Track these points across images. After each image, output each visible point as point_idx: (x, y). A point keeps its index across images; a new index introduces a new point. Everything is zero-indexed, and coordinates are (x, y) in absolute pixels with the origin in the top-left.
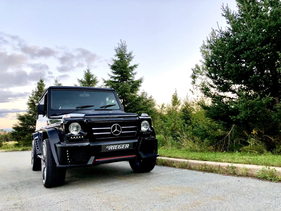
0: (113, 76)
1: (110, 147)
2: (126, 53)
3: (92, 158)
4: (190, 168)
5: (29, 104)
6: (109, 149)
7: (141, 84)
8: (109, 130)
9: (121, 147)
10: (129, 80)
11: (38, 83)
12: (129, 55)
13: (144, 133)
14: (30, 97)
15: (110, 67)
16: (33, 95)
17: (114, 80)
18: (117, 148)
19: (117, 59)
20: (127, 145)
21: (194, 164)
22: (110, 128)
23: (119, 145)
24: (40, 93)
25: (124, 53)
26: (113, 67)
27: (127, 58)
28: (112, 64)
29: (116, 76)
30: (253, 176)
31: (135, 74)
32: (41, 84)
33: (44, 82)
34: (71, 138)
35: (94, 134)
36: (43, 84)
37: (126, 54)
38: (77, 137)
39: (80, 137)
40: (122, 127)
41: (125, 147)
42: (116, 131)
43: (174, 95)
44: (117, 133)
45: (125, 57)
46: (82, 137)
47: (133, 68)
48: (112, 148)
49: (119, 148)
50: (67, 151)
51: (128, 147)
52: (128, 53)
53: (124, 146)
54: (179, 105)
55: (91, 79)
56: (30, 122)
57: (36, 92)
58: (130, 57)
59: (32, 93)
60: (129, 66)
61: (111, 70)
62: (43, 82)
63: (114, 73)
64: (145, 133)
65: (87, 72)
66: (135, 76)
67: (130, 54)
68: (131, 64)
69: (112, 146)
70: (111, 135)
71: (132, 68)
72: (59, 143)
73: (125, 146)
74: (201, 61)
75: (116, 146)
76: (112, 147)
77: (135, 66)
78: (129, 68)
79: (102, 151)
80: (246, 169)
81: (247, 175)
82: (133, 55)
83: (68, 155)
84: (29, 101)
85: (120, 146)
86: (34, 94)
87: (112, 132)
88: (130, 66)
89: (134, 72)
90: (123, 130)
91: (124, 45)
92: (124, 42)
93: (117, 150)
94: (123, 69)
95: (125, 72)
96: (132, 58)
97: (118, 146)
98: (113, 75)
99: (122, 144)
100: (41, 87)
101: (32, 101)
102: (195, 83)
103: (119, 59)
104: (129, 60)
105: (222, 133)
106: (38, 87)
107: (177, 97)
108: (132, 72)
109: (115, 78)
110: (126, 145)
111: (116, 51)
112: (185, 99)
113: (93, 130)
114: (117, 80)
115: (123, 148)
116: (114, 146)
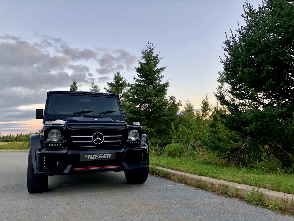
0: (138, 80)
1: (89, 156)
2: (152, 55)
3: (70, 167)
4: (186, 183)
6: (88, 158)
7: (167, 88)
8: (90, 139)
9: (102, 157)
10: (155, 83)
11: (71, 85)
12: (155, 58)
13: (130, 143)
15: (136, 70)
17: (140, 84)
18: (98, 157)
19: (143, 61)
20: (109, 155)
22: (91, 136)
23: (100, 155)
25: (151, 55)
26: (139, 70)
27: (154, 60)
28: (137, 67)
29: (142, 79)
30: (242, 198)
31: (162, 77)
32: (73, 87)
33: (77, 85)
34: (50, 144)
35: (73, 142)
37: (153, 57)
38: (55, 144)
39: (58, 144)
40: (105, 136)
41: (106, 157)
42: (98, 139)
43: (205, 100)
44: (98, 141)
45: (152, 59)
46: (61, 144)
47: (160, 71)
48: (92, 158)
49: (99, 158)
50: (44, 158)
51: (110, 157)
52: (154, 55)
53: (105, 155)
54: (210, 111)
55: (121, 82)
58: (157, 60)
60: (155, 69)
61: (137, 73)
63: (139, 76)
64: (132, 143)
65: (116, 75)
66: (161, 79)
67: (157, 56)
68: (158, 67)
69: (92, 155)
70: (92, 144)
71: (158, 71)
72: (40, 150)
73: (107, 155)
75: (96, 155)
77: (162, 69)
78: (156, 71)
79: (81, 160)
80: (237, 190)
81: (237, 196)
82: (160, 57)
83: (45, 162)
87: (93, 141)
88: (157, 69)
89: (160, 75)
90: (106, 139)
91: (151, 46)
92: (151, 44)
93: (97, 160)
94: (149, 72)
95: (150, 75)
96: (159, 60)
97: (98, 156)
98: (138, 78)
99: (104, 154)
102: (223, 89)
103: (146, 62)
104: (156, 63)
105: (236, 146)
107: (208, 103)
108: (158, 75)
109: (141, 81)
111: (143, 53)
112: (215, 105)
113: (72, 137)
114: (143, 84)
115: (104, 158)
116: (94, 155)
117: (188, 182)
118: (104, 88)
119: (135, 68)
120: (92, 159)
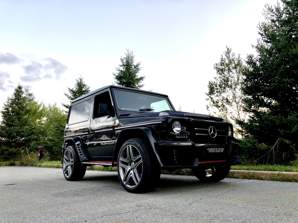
5: (3, 112)
6: (209, 152)
11: (16, 90)
12: (136, 67)
14: (5, 105)
15: (115, 77)
16: (8, 103)
19: (122, 68)
21: (263, 174)
24: (17, 100)
25: (131, 63)
26: (119, 78)
27: (134, 69)
28: (117, 74)
29: (120, 86)
31: (142, 86)
32: (18, 91)
34: (176, 136)
35: (196, 134)
36: (22, 91)
37: (133, 65)
40: (217, 130)
41: (221, 151)
42: (213, 133)
44: (213, 135)
45: (132, 68)
46: (187, 136)
47: (140, 80)
49: (216, 152)
50: (174, 150)
51: (223, 152)
53: (220, 149)
55: (84, 89)
56: (4, 134)
57: (12, 99)
58: (137, 69)
59: (7, 100)
61: (116, 80)
62: (21, 88)
63: (118, 83)
65: (79, 81)
67: (138, 65)
70: (209, 137)
71: (138, 80)
74: (215, 78)
76: (211, 150)
77: (141, 78)
78: (136, 79)
82: (140, 67)
83: (175, 155)
84: (3, 109)
85: (218, 149)
86: (10, 101)
87: (210, 134)
89: (140, 84)
91: (131, 55)
92: (131, 53)
93: (215, 154)
95: (132, 83)
96: (139, 69)
97: (216, 149)
99: (219, 147)
100: (19, 95)
101: (7, 109)
103: (125, 70)
104: (136, 72)
106: (15, 94)
108: (138, 84)
110: (222, 149)
111: (122, 60)
113: (195, 130)
115: (219, 151)
116: (213, 149)
117: (263, 177)
118: (66, 95)
119: (114, 74)
120: (212, 153)
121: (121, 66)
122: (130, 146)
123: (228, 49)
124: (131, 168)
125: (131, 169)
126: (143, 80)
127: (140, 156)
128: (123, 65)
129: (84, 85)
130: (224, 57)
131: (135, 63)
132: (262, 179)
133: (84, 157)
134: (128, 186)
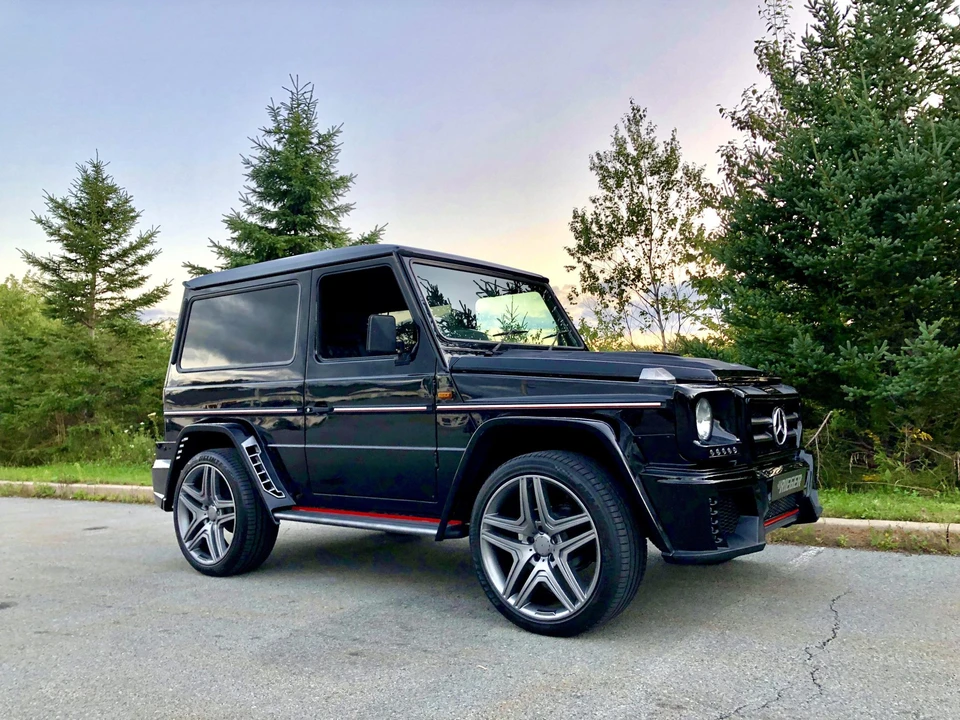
0: (257, 208)
2: (317, 129)
6: (779, 492)
10: (318, 227)
12: (325, 139)
15: (250, 171)
17: (262, 223)
18: (789, 486)
22: (771, 420)
26: (263, 175)
34: (711, 452)
35: (755, 438)
37: (317, 134)
38: (723, 451)
39: (729, 450)
42: (780, 431)
44: (781, 436)
45: (311, 143)
46: (734, 448)
47: (338, 188)
49: (790, 488)
50: (709, 500)
53: (796, 479)
55: (110, 204)
58: (328, 146)
61: (253, 184)
65: (90, 170)
66: (344, 218)
67: (331, 136)
69: (784, 482)
74: (594, 202)
76: (783, 486)
77: (344, 181)
78: (328, 184)
82: (337, 140)
85: (793, 481)
87: (776, 435)
89: (339, 201)
91: (307, 95)
92: (309, 88)
93: (787, 494)
96: (336, 150)
97: (790, 481)
103: (283, 148)
108: (333, 202)
110: (799, 476)
111: (274, 113)
113: (753, 424)
115: (794, 486)
116: (786, 480)
117: (842, 538)
119: (247, 162)
120: (783, 493)
121: (269, 132)
122: (535, 481)
123: (636, 110)
124: (533, 552)
125: (537, 557)
126: (347, 187)
127: (586, 517)
128: (278, 130)
129: (113, 189)
130: (624, 133)
131: (322, 126)
132: (838, 545)
133: (280, 494)
134: (524, 610)
